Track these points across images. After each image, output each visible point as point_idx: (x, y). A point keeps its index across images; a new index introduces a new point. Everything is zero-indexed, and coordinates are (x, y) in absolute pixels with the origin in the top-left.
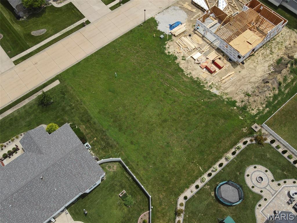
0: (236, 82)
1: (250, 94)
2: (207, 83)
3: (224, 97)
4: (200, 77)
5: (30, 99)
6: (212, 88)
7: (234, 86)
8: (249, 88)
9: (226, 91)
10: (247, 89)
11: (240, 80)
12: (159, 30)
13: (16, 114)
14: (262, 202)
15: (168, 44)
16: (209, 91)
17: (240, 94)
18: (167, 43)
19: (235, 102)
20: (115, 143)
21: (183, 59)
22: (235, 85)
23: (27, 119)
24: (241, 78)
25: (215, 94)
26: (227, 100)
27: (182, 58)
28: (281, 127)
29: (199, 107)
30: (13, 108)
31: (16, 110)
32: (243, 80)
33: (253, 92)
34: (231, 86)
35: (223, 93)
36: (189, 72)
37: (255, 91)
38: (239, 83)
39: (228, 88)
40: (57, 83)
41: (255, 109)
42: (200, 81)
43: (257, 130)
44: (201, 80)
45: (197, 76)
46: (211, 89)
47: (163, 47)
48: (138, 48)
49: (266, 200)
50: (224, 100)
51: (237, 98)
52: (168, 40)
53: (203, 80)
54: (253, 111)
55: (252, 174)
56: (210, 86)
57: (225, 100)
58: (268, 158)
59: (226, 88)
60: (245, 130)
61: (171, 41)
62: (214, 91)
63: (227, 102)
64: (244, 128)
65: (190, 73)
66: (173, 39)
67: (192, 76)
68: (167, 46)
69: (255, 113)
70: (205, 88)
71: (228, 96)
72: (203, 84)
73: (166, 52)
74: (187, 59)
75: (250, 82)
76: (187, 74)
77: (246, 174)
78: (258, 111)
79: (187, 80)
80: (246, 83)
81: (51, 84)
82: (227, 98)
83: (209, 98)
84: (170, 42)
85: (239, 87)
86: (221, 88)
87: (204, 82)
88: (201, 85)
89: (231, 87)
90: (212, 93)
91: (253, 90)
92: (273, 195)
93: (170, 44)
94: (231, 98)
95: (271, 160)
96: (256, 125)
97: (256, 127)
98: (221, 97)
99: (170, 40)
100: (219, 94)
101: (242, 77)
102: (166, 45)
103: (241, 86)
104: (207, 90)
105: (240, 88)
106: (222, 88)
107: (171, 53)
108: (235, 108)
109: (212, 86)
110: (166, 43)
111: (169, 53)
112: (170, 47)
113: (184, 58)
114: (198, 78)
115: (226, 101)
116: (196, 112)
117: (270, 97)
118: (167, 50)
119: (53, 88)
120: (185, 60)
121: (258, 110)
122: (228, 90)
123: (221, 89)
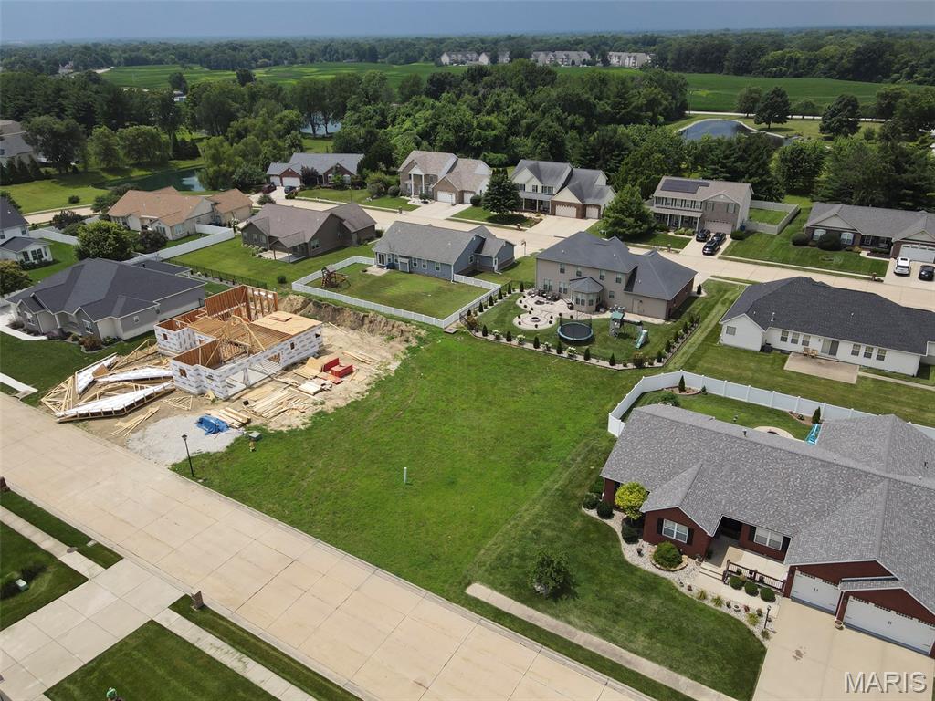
1: (387, 337)
2: (377, 374)
3: (403, 357)
5: (569, 633)
6: (388, 369)
7: (375, 351)
9: (390, 357)
10: (377, 340)
13: (641, 641)
15: (276, 428)
16: (396, 371)
17: (392, 345)
19: (409, 347)
23: (638, 600)
25: (401, 365)
30: (629, 662)
31: (631, 651)
32: (358, 345)
33: (383, 335)
35: (394, 359)
37: (380, 334)
39: (382, 355)
40: (478, 590)
46: (391, 370)
50: (411, 357)
51: (402, 346)
53: (373, 379)
56: (384, 371)
57: (408, 356)
62: (393, 367)
63: (413, 354)
70: (389, 375)
75: (362, 338)
80: (366, 341)
81: (489, 602)
83: (413, 369)
84: (270, 426)
86: (384, 361)
87: (376, 377)
89: (378, 353)
91: (377, 335)
93: (278, 425)
98: (404, 360)
100: (399, 362)
101: (353, 345)
103: (373, 346)
105: (378, 346)
108: (422, 347)
112: (288, 423)
113: (318, 403)
119: (502, 592)
122: (387, 355)
123: (387, 361)
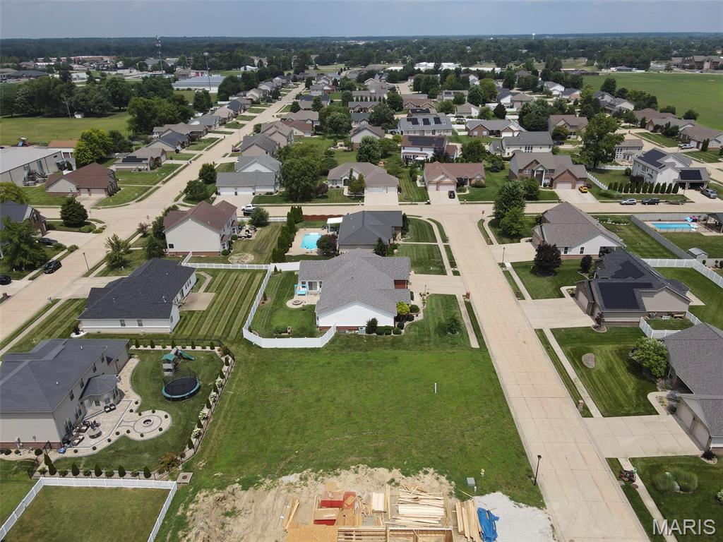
0: (269, 519)
1: (228, 518)
2: (316, 479)
3: (268, 481)
4: (334, 479)
6: (301, 479)
7: (267, 510)
8: (236, 526)
9: (273, 491)
10: (239, 523)
11: (264, 528)
12: (494, 492)
14: (135, 407)
15: (448, 484)
16: (301, 471)
17: (245, 504)
18: (450, 482)
19: (245, 488)
20: (344, 352)
21: (393, 480)
22: (267, 513)
24: (266, 532)
25: (287, 475)
26: (260, 481)
27: (397, 480)
28: (139, 509)
29: (294, 442)
30: (465, 312)
31: (461, 313)
32: (259, 532)
33: (223, 524)
34: (273, 506)
35: (276, 487)
36: (360, 471)
37: (222, 528)
38: (261, 522)
39: (275, 499)
40: (474, 344)
41: (201, 499)
42: (329, 474)
43: (182, 474)
44: (330, 476)
45: (342, 476)
46: (301, 476)
47: (446, 473)
48: (471, 440)
49: (131, 411)
50: (265, 477)
51: (245, 496)
52: (455, 490)
53: (325, 478)
54: (204, 494)
55: (161, 421)
56: (306, 479)
57: (263, 479)
58: (145, 452)
59: (279, 496)
60: (202, 464)
61: (451, 493)
62: (293, 478)
63: (257, 478)
64: (204, 466)
65: (356, 472)
66: (453, 498)
67: (348, 470)
68: (443, 479)
69: (198, 494)
70: (311, 472)
71: (264, 487)
72: (319, 472)
73: (431, 470)
74: (387, 486)
75: (242, 538)
76: (358, 467)
77: (169, 417)
78: (196, 499)
79: (349, 460)
80: (247, 531)
81: (477, 342)
82: (262, 483)
83: (290, 462)
84: (449, 489)
85: (255, 515)
86: (285, 491)
87: (321, 477)
88: (321, 471)
89: (271, 505)
90: (292, 473)
91: (226, 529)
92: (122, 420)
93: (443, 485)
94: (256, 489)
95: (140, 453)
96: (187, 481)
97: (185, 477)
98: (273, 479)
99: (454, 492)
100: (280, 479)
101: (264, 536)
102: (447, 479)
103: (255, 519)
104: (305, 472)
105: (252, 515)
106: (283, 492)
107: (421, 474)
108: (238, 479)
109: (302, 482)
110: (453, 482)
111: (426, 473)
112: (436, 481)
113: (393, 484)
114: (337, 475)
115: (261, 478)
116: (292, 434)
117: (185, 536)
118: (433, 474)
119: (469, 340)
120: (388, 483)
121: (197, 501)
122: (270, 496)
123: (284, 489)
